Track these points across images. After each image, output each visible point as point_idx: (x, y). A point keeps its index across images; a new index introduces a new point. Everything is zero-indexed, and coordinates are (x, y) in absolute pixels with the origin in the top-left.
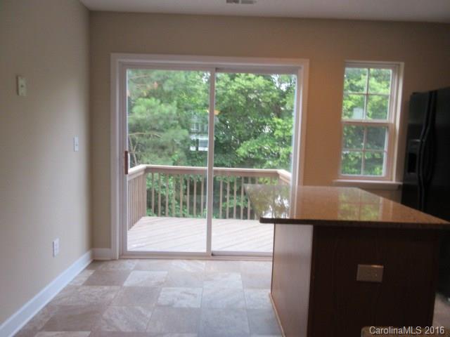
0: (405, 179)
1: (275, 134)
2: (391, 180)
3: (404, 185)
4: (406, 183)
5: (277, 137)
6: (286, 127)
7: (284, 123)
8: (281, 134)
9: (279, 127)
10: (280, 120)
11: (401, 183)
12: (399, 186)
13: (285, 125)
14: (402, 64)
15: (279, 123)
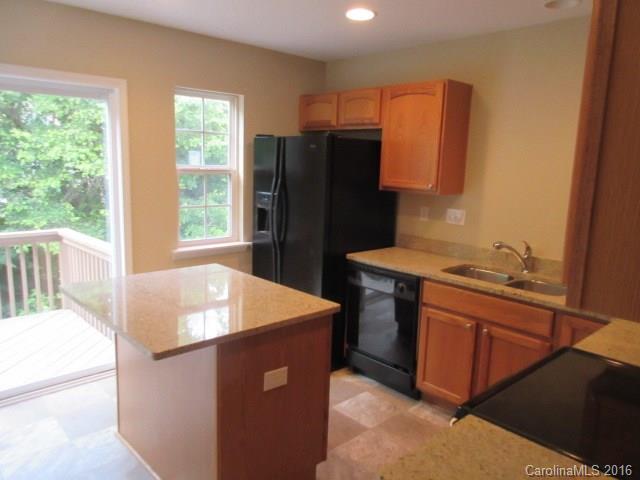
0: (255, 237)
1: (19, 157)
2: (238, 240)
3: (254, 245)
4: (258, 241)
5: (23, 162)
6: (39, 146)
7: (34, 140)
8: (30, 157)
9: (27, 145)
10: (26, 134)
11: (250, 243)
12: (249, 247)
13: (36, 143)
14: (242, 97)
15: (24, 139)
